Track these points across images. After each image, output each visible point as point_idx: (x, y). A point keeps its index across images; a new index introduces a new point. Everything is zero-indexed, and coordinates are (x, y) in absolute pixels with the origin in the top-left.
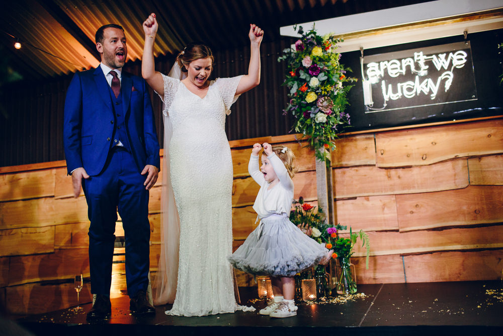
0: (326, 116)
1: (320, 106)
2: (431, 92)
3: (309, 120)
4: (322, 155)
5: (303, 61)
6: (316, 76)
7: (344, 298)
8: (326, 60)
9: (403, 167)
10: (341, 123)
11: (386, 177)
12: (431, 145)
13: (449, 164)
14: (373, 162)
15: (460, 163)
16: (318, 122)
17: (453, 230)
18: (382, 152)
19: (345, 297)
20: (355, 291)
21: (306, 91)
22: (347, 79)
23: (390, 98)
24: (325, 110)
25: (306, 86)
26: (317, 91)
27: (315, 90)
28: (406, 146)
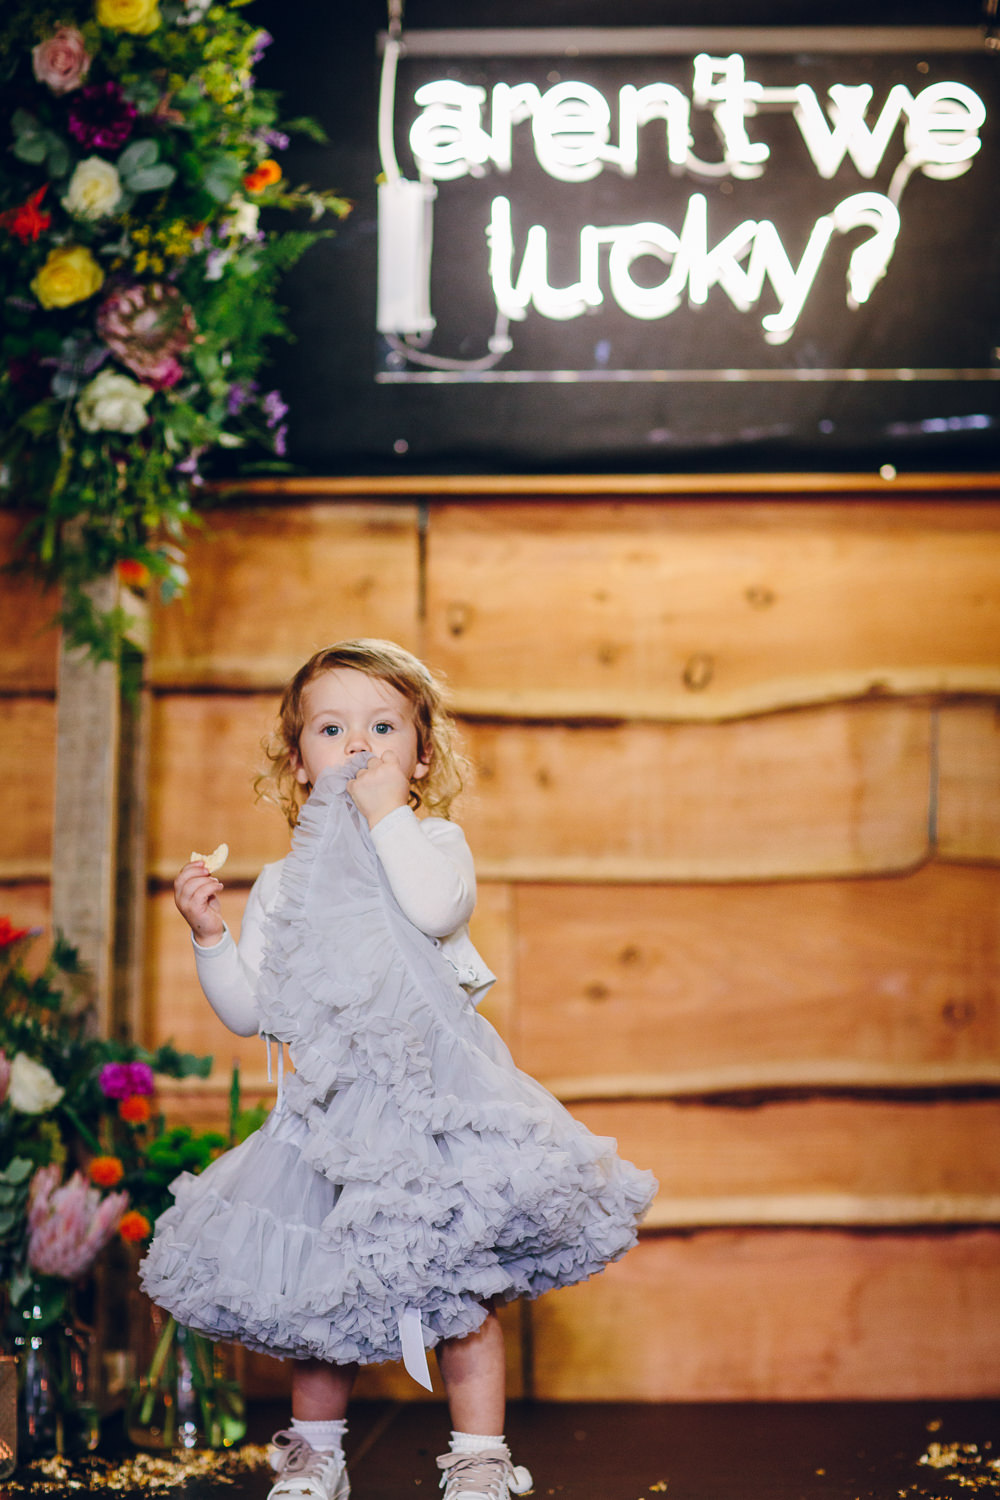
0: (147, 393)
1: (116, 337)
2: (769, 301)
3: (40, 411)
4: (97, 622)
5: (36, 51)
6: (111, 156)
7: (169, 1468)
8: (177, 59)
9: (575, 724)
10: (229, 440)
12: (744, 603)
13: (832, 730)
15: (896, 726)
16: (92, 426)
17: (819, 1110)
18: (459, 617)
19: (175, 1460)
20: (234, 1431)
21: (37, 236)
22: (288, 191)
23: (531, 309)
24: (141, 361)
25: (42, 206)
26: (109, 249)
27: (96, 237)
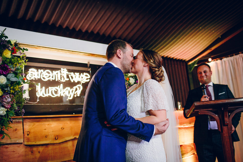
0: (6, 110)
1: (4, 102)
11: (30, 153)
12: (61, 129)
14: (21, 141)
18: (28, 133)
28: (45, 129)
